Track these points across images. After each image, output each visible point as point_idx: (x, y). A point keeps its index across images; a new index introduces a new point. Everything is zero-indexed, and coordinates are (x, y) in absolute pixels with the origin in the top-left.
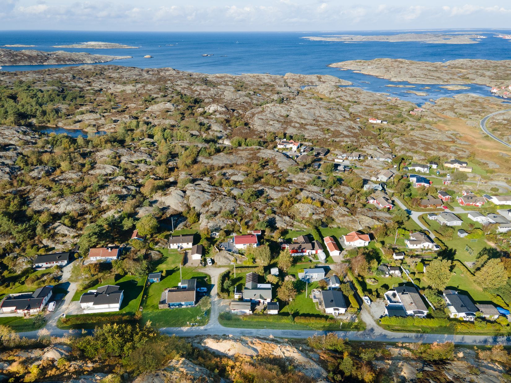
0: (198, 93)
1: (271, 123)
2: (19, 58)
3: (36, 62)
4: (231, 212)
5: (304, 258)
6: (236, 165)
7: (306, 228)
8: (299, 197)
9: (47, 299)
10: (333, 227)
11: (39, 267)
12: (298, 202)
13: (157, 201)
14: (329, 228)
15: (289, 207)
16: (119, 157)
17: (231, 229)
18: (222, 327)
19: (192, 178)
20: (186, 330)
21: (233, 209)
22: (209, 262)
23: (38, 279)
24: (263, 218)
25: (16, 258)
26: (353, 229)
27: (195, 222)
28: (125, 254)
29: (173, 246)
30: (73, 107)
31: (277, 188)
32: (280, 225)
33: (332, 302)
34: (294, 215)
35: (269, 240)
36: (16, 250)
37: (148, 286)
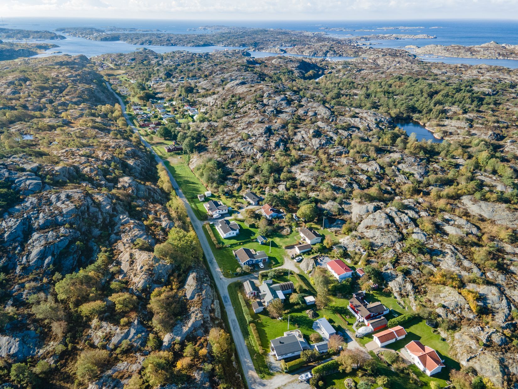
4: (372, 245)
5: (350, 317)
6: (491, 222)
7: (411, 309)
8: (471, 287)
9: (221, 212)
10: (439, 333)
11: (245, 198)
12: (455, 287)
13: (350, 204)
14: (432, 329)
15: (435, 283)
16: (399, 163)
17: (352, 255)
18: (226, 286)
19: (413, 206)
20: (217, 270)
21: (379, 244)
22: (297, 258)
23: (235, 202)
24: (388, 268)
25: (248, 188)
26: (456, 355)
27: (345, 234)
28: (275, 219)
29: (302, 235)
30: (461, 112)
31: (466, 263)
32: (393, 286)
33: (280, 343)
34: (425, 292)
35: (359, 284)
36: (254, 185)
37: (252, 241)
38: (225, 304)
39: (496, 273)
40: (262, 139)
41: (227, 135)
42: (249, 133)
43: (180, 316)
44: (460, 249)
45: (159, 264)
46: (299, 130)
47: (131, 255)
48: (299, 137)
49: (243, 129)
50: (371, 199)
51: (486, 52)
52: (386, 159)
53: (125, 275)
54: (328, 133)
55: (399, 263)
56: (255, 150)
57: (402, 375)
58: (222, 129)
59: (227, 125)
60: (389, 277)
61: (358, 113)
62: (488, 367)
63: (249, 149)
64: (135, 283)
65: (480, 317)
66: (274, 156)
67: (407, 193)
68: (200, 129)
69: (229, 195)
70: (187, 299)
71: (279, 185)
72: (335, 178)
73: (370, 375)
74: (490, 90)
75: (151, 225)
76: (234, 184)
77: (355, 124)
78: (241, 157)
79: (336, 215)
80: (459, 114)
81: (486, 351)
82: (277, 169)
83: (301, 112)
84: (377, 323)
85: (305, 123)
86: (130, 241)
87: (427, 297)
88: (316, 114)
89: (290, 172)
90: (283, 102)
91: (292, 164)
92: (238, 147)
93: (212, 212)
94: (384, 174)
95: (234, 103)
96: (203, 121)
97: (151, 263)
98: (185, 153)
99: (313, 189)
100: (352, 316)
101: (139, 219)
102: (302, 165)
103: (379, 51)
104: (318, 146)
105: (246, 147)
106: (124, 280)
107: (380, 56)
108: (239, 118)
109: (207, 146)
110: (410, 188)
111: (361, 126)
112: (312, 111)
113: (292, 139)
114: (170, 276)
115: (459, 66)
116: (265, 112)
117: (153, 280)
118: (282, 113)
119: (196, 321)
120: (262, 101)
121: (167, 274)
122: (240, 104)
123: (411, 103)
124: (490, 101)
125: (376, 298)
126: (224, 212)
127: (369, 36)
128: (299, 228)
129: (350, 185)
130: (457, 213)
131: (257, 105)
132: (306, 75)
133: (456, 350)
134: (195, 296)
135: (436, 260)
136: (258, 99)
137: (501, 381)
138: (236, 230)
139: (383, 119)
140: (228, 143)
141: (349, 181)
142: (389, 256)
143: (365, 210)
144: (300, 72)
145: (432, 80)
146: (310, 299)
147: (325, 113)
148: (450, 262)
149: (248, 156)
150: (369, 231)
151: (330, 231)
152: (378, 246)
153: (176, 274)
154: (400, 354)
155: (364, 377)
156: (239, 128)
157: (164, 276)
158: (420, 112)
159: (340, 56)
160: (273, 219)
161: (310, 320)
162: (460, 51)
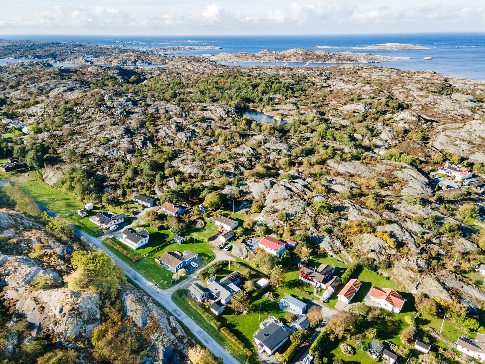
0: (412, 98)
1: (458, 142)
2: (310, 57)
3: (321, 60)
4: (288, 215)
5: (307, 287)
6: (358, 176)
7: (349, 262)
8: (379, 229)
9: (117, 222)
10: (381, 274)
11: (137, 202)
12: (370, 233)
13: (246, 184)
14: (375, 273)
15: (354, 233)
16: (265, 143)
17: (275, 230)
18: (169, 298)
19: (298, 175)
20: (149, 285)
21: (294, 213)
22: (226, 247)
23: (128, 209)
24: (313, 232)
25: (133, 191)
26: (404, 287)
27: (256, 212)
28: (183, 214)
29: (218, 223)
30: (284, 98)
31: (365, 211)
32: (324, 246)
33: (266, 335)
34: (351, 244)
35: (296, 254)
36: (139, 187)
37: (169, 243)
38: (179, 318)
39: (388, 213)
40: (125, 140)
41: (80, 142)
42: (107, 136)
43: (143, 350)
44: (354, 201)
45: (83, 299)
46: (159, 127)
47: (35, 300)
48: (162, 133)
49: (97, 133)
50: (262, 176)
51: (266, 57)
52: (253, 141)
53: (40, 328)
54: (188, 126)
55: (319, 225)
56: (123, 153)
57: (379, 321)
58: (69, 137)
59: (73, 133)
60: (317, 239)
61: (206, 107)
62: (433, 289)
63: (115, 152)
64: (62, 333)
65: (399, 251)
66: (146, 154)
67: (284, 166)
68: (40, 141)
69: (115, 202)
70: (139, 328)
71: (167, 181)
72: (220, 165)
73: (356, 333)
74: (293, 81)
75: (42, 256)
76: (116, 190)
77: (208, 116)
78: (108, 161)
79: (238, 198)
80: (283, 100)
81: (423, 276)
82: (157, 167)
83: (151, 110)
84: (334, 283)
85: (160, 120)
86: (23, 283)
87: (354, 247)
88: (167, 112)
89: (172, 167)
90: (128, 103)
91: (171, 159)
92: (101, 152)
93: (106, 224)
94: (258, 154)
95: (71, 110)
96: (39, 131)
97: (71, 300)
98: (31, 170)
99: (204, 179)
100: (308, 285)
101: (20, 254)
102: (181, 159)
103: (184, 59)
104: (186, 139)
105: (111, 150)
106: (41, 336)
107: (186, 62)
108: (84, 123)
109: (61, 157)
110: (286, 162)
111: (214, 118)
112: (162, 109)
113: (156, 136)
114: (101, 308)
115: (254, 67)
116: (113, 114)
117: (84, 321)
118: (132, 113)
119: (166, 349)
120: (106, 104)
121: (97, 307)
122: (79, 109)
123: (243, 94)
124: (298, 89)
125: (316, 261)
126: (120, 221)
127: (166, 48)
128: (212, 218)
129: (237, 168)
130: (332, 174)
131: (102, 108)
132: (130, 80)
133: (402, 283)
134: (146, 321)
135: (344, 215)
136: (100, 103)
137: (449, 297)
138: (146, 237)
139: (230, 110)
140: (86, 150)
141: (235, 165)
142: (307, 221)
143: (264, 186)
144: (123, 78)
145: (247, 76)
146: (263, 282)
147: (176, 109)
148: (354, 213)
149: (117, 160)
150: (278, 203)
151: (240, 213)
152: (293, 215)
153: (108, 304)
154: (366, 303)
155: (353, 337)
156: (91, 134)
157: (96, 311)
158: (253, 102)
159: (149, 64)
160: (180, 216)
161: (273, 302)
162: (247, 57)
